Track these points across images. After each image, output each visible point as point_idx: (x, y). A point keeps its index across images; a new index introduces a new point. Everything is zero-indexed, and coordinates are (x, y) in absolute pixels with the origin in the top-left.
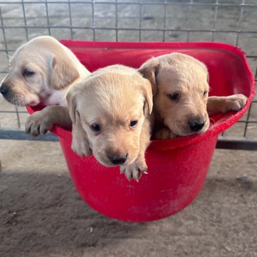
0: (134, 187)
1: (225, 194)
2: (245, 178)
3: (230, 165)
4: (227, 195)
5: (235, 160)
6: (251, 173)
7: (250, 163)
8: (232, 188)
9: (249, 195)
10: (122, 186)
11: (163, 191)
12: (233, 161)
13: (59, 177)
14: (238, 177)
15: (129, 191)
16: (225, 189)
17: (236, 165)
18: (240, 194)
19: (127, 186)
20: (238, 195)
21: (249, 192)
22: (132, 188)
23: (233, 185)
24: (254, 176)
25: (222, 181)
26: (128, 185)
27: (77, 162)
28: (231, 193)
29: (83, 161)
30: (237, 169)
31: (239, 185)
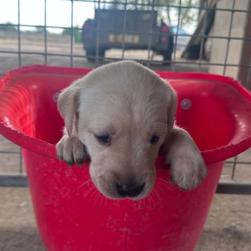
0: (129, 231)
1: (217, 246)
2: (234, 227)
3: (214, 215)
4: (219, 247)
5: (217, 208)
6: (238, 222)
7: (233, 211)
8: (222, 239)
9: (242, 247)
10: (114, 230)
11: (165, 236)
12: (216, 210)
13: (17, 233)
14: (225, 227)
15: (123, 236)
16: (215, 241)
17: (221, 215)
18: (233, 246)
19: (121, 229)
20: (231, 247)
21: (241, 243)
22: (127, 232)
23: (222, 236)
24: (242, 225)
25: (210, 232)
26: (123, 228)
27: (53, 199)
28: (223, 245)
29: (64, 196)
30: (222, 218)
31: (229, 236)
